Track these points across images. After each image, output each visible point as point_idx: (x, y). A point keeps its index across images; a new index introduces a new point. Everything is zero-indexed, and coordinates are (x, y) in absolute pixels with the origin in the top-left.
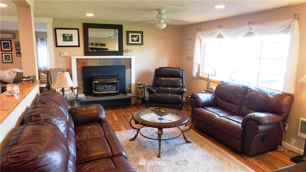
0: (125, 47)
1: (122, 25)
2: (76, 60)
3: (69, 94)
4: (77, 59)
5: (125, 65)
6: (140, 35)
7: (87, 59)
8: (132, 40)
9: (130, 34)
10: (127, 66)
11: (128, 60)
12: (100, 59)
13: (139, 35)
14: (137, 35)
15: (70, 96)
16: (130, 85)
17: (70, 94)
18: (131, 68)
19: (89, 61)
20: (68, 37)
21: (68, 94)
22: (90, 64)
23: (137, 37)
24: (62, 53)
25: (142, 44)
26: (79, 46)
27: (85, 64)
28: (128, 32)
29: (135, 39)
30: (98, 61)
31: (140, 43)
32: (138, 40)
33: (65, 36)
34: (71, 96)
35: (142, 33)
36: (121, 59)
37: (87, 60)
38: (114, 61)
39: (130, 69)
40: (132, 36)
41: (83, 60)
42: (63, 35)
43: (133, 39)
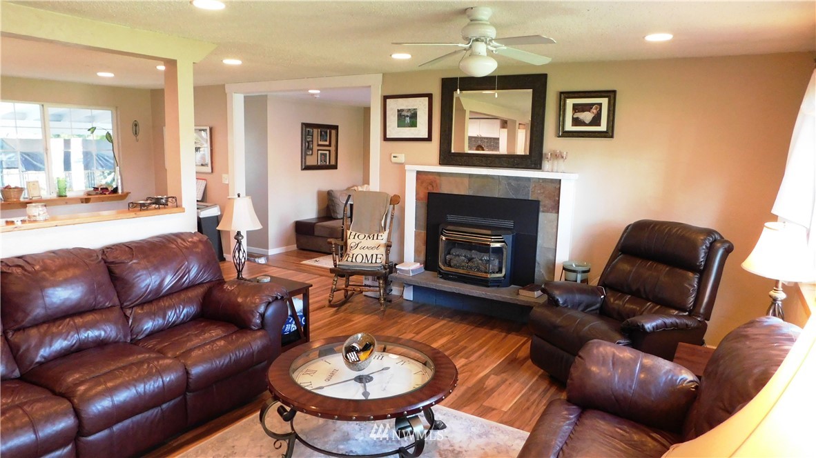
0: (551, 142)
1: (546, 75)
2: (415, 174)
3: (372, 255)
4: (418, 172)
5: (540, 198)
6: (604, 102)
7: (439, 174)
8: (576, 122)
9: (570, 103)
10: (545, 202)
11: (550, 187)
12: (470, 176)
13: (600, 105)
14: (593, 104)
15: (370, 262)
16: (551, 267)
17: (374, 256)
18: (558, 212)
19: (443, 178)
20: (407, 116)
21: (369, 257)
22: (446, 188)
23: (594, 110)
24: (394, 157)
25: (609, 134)
26: (429, 139)
27: (435, 186)
28: (564, 95)
29: (587, 116)
30: (466, 181)
31: (605, 130)
32: (596, 121)
33: (403, 113)
34: (374, 261)
35: (611, 95)
36: (529, 179)
37: (440, 176)
38: (509, 184)
39: (555, 215)
40: (577, 108)
41: (431, 177)
42: (398, 111)
43: (578, 118)
